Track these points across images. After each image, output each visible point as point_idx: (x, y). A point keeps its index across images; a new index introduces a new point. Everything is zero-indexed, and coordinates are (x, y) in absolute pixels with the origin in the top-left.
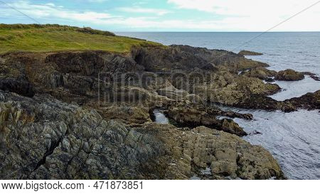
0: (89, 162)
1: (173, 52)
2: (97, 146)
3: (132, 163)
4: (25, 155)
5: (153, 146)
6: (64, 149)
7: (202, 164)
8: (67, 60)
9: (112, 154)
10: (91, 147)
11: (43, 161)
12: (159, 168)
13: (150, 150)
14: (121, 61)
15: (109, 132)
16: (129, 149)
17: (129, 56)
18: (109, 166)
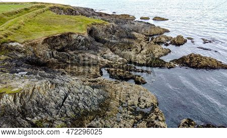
0: (79, 104)
1: (111, 27)
2: (82, 98)
3: (96, 104)
4: (56, 103)
5: (103, 96)
6: (69, 100)
7: (124, 101)
8: (52, 40)
9: (88, 101)
10: (80, 98)
11: (63, 105)
12: (106, 105)
13: (103, 97)
14: (82, 39)
15: (86, 91)
16: (94, 98)
17: (86, 35)
18: (87, 105)
